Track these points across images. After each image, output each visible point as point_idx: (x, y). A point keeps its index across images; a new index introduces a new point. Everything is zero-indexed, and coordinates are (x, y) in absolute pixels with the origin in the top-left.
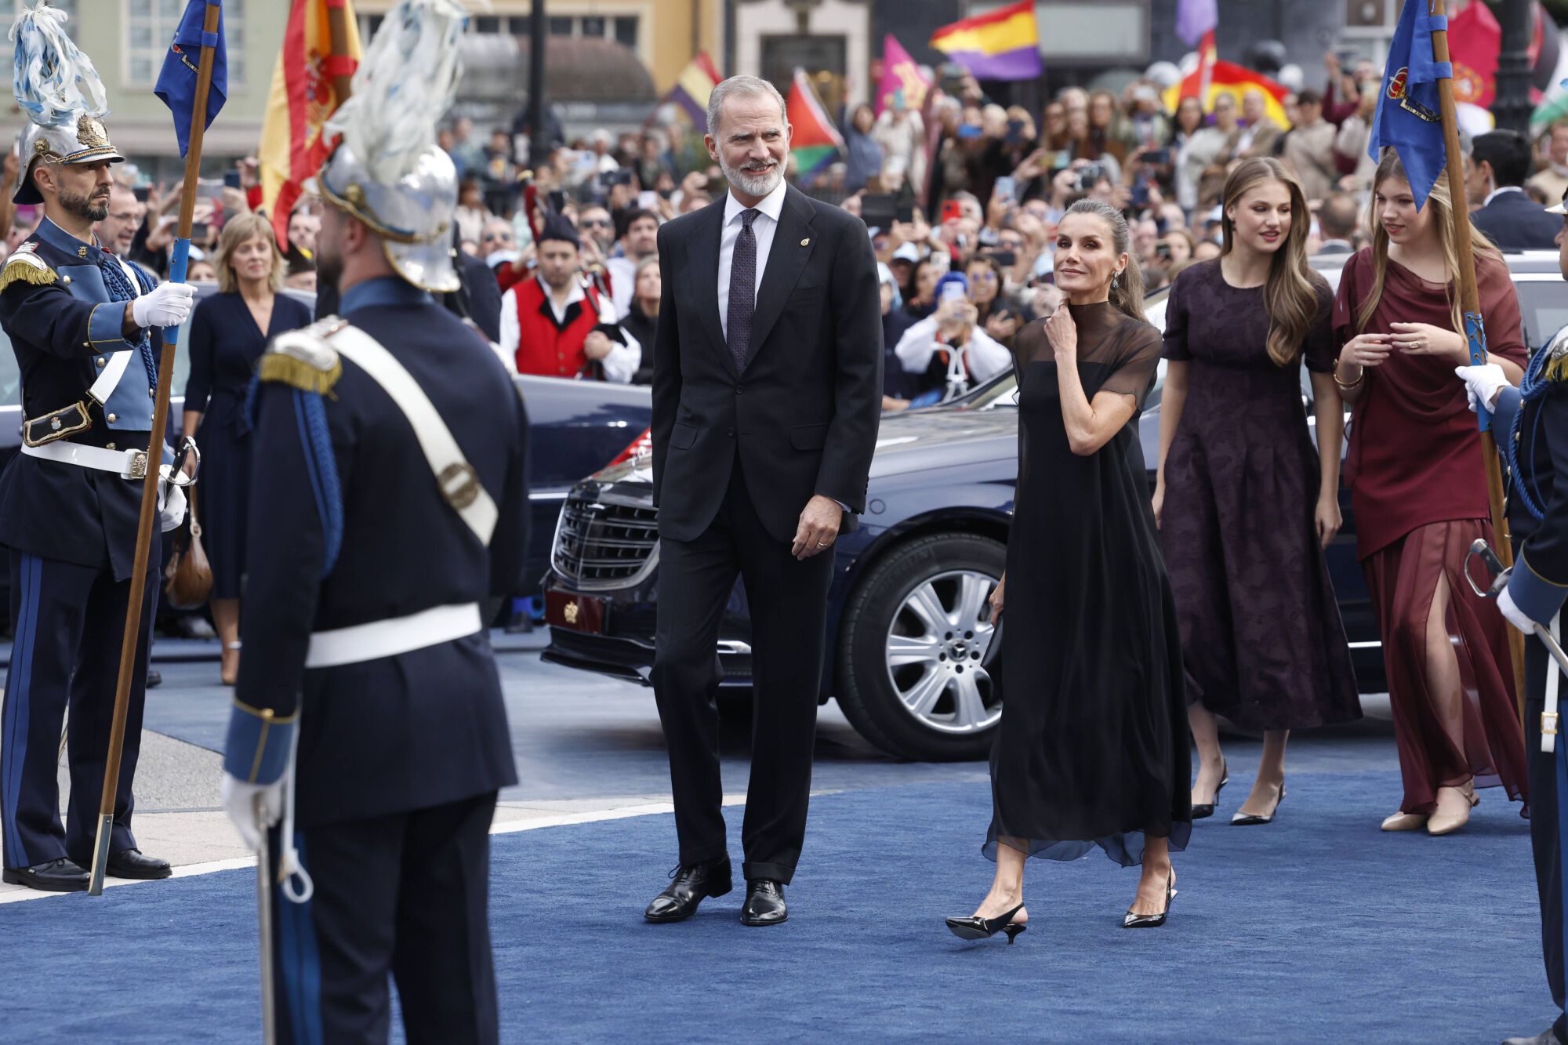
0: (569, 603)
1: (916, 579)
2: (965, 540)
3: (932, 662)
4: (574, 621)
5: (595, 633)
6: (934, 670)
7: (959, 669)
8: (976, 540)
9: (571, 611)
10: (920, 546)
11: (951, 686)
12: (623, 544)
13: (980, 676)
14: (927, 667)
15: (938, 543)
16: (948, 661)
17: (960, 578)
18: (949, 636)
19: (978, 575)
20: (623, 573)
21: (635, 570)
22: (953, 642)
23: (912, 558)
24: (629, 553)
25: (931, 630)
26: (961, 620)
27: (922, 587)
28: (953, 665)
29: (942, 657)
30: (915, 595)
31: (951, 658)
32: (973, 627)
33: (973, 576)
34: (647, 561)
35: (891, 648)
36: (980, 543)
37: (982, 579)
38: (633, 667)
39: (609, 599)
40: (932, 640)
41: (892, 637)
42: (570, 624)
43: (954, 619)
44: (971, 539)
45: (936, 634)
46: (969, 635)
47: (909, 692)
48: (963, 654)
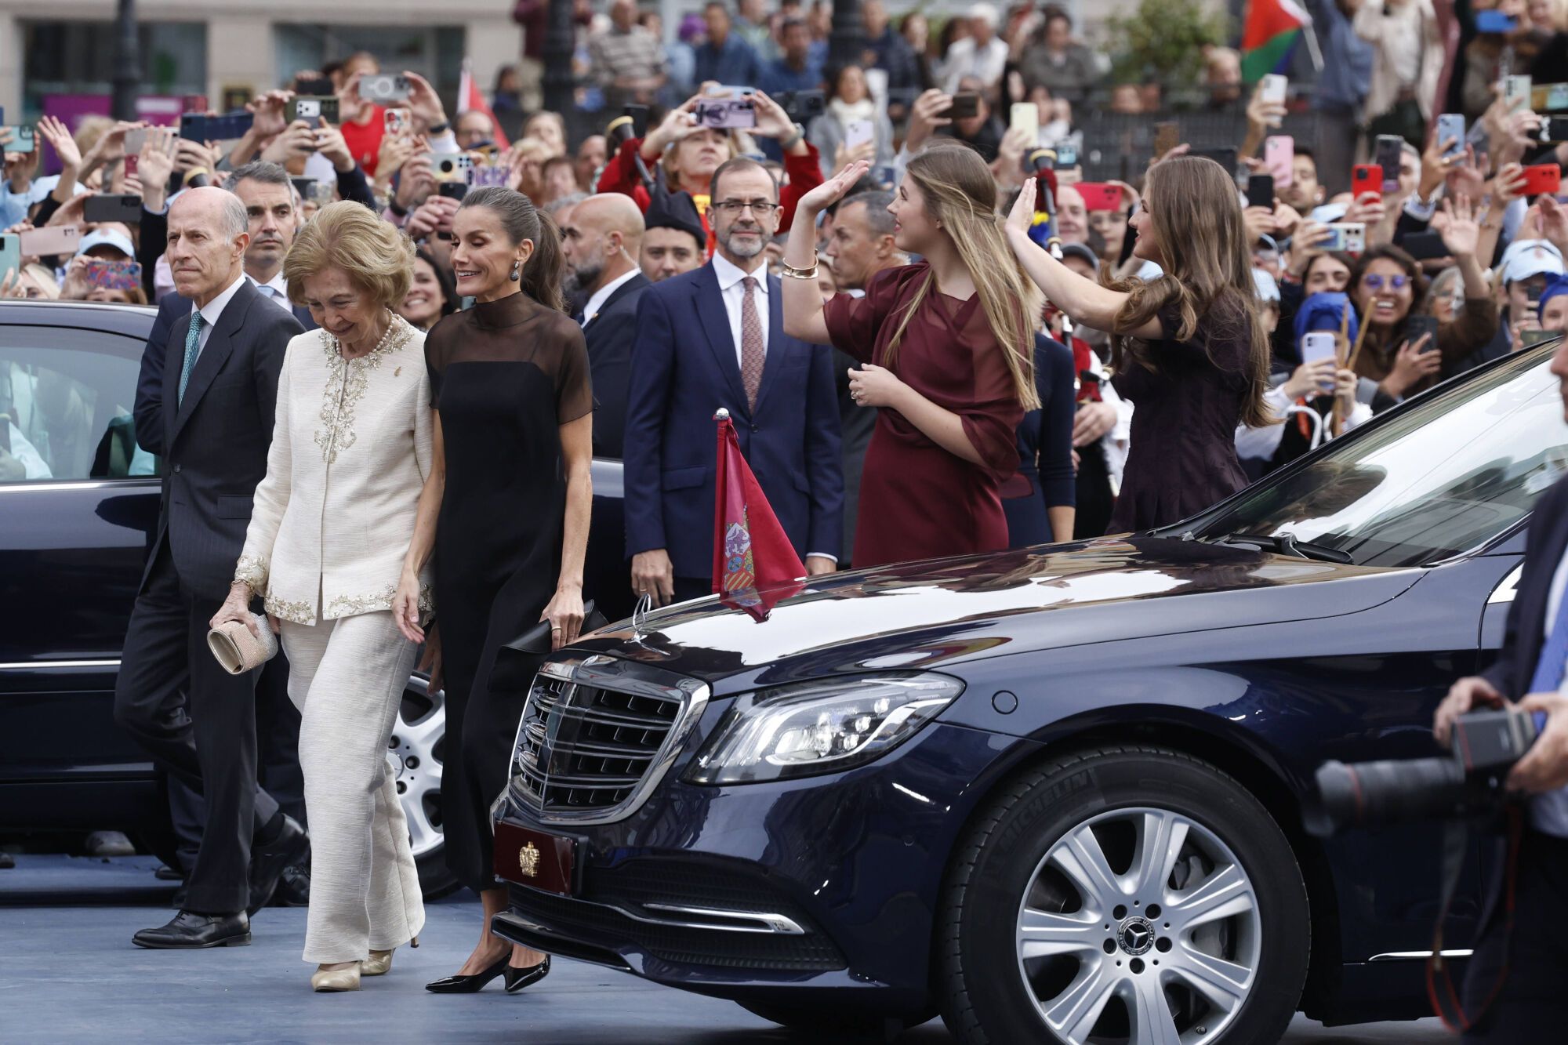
0: (526, 846)
1: (1066, 819)
2: (1148, 757)
3: (1092, 954)
4: (532, 873)
5: (562, 894)
6: (1096, 966)
7: (1137, 966)
8: (1167, 757)
9: (529, 857)
10: (1074, 765)
11: (1124, 993)
12: (606, 752)
13: (1171, 978)
14: (1084, 961)
15: (1104, 762)
16: (1119, 953)
17: (1140, 818)
18: (1120, 912)
19: (1170, 815)
20: (607, 799)
21: (624, 794)
22: (1127, 921)
23: (1061, 785)
24: (616, 767)
25: (1092, 902)
26: (1140, 886)
27: (1076, 833)
28: (1127, 959)
29: (1109, 946)
30: (1065, 844)
31: (1124, 948)
32: (1162, 899)
33: (1161, 816)
34: (642, 780)
35: (1023, 929)
36: (1174, 762)
37: (1175, 820)
38: (619, 951)
39: (583, 839)
40: (1093, 918)
41: (1026, 912)
42: (527, 878)
43: (1128, 885)
44: (1158, 755)
45: (1098, 908)
46: (1154, 911)
47: (1052, 1001)
48: (1142, 941)
